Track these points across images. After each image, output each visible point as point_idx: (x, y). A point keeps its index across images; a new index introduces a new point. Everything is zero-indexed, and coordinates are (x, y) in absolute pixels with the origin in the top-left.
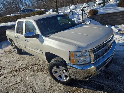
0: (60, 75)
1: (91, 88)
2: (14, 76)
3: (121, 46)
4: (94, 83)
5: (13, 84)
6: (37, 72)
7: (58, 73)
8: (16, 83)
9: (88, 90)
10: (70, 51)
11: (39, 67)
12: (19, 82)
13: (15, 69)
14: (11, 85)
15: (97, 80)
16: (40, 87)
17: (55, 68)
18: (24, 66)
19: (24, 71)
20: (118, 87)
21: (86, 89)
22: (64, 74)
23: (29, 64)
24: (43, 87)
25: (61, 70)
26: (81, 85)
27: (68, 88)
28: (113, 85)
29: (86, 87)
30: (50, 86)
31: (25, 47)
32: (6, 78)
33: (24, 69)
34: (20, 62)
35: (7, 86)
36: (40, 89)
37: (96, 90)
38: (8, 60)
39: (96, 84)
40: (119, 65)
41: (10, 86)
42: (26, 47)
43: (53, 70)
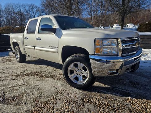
0: (77, 76)
1: (115, 94)
2: (14, 80)
3: (144, 63)
4: (118, 90)
5: (13, 86)
6: (45, 78)
7: (75, 73)
8: (16, 85)
9: (111, 95)
10: (95, 38)
11: (47, 74)
12: (21, 85)
13: (15, 74)
14: (10, 87)
15: (121, 88)
16: (49, 90)
17: (72, 65)
18: (27, 72)
19: (27, 76)
20: (147, 94)
21: (109, 94)
22: (82, 75)
23: (34, 71)
24: (53, 90)
25: (79, 69)
26: (101, 90)
27: (85, 92)
28: (141, 93)
29: (109, 92)
30: (62, 90)
31: (34, 48)
32: (2, 80)
33: (28, 75)
34: (22, 69)
35: (4, 87)
36: (49, 92)
37: (121, 95)
38: (7, 66)
39: (120, 90)
40: (145, 78)
41: (8, 88)
42: (36, 48)
43: (70, 68)
